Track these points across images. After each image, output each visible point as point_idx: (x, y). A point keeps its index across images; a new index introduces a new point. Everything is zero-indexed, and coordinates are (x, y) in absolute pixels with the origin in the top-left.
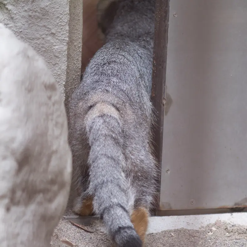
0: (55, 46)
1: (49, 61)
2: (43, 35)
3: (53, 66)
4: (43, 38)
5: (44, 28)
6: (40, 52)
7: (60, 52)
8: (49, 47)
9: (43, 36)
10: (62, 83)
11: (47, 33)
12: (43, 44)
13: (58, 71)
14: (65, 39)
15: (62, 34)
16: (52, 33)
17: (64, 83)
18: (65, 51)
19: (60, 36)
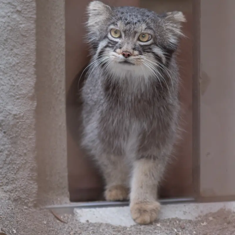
0: (21, 24)
1: (16, 41)
2: (9, 12)
3: (20, 46)
4: (9, 16)
5: (9, 5)
6: (6, 31)
7: (27, 30)
8: (15, 26)
9: (9, 14)
10: (31, 64)
11: (12, 10)
12: (9, 22)
13: (26, 51)
14: (33, 16)
15: (29, 12)
16: (18, 11)
17: (34, 64)
18: (32, 30)
19: (26, 14)
